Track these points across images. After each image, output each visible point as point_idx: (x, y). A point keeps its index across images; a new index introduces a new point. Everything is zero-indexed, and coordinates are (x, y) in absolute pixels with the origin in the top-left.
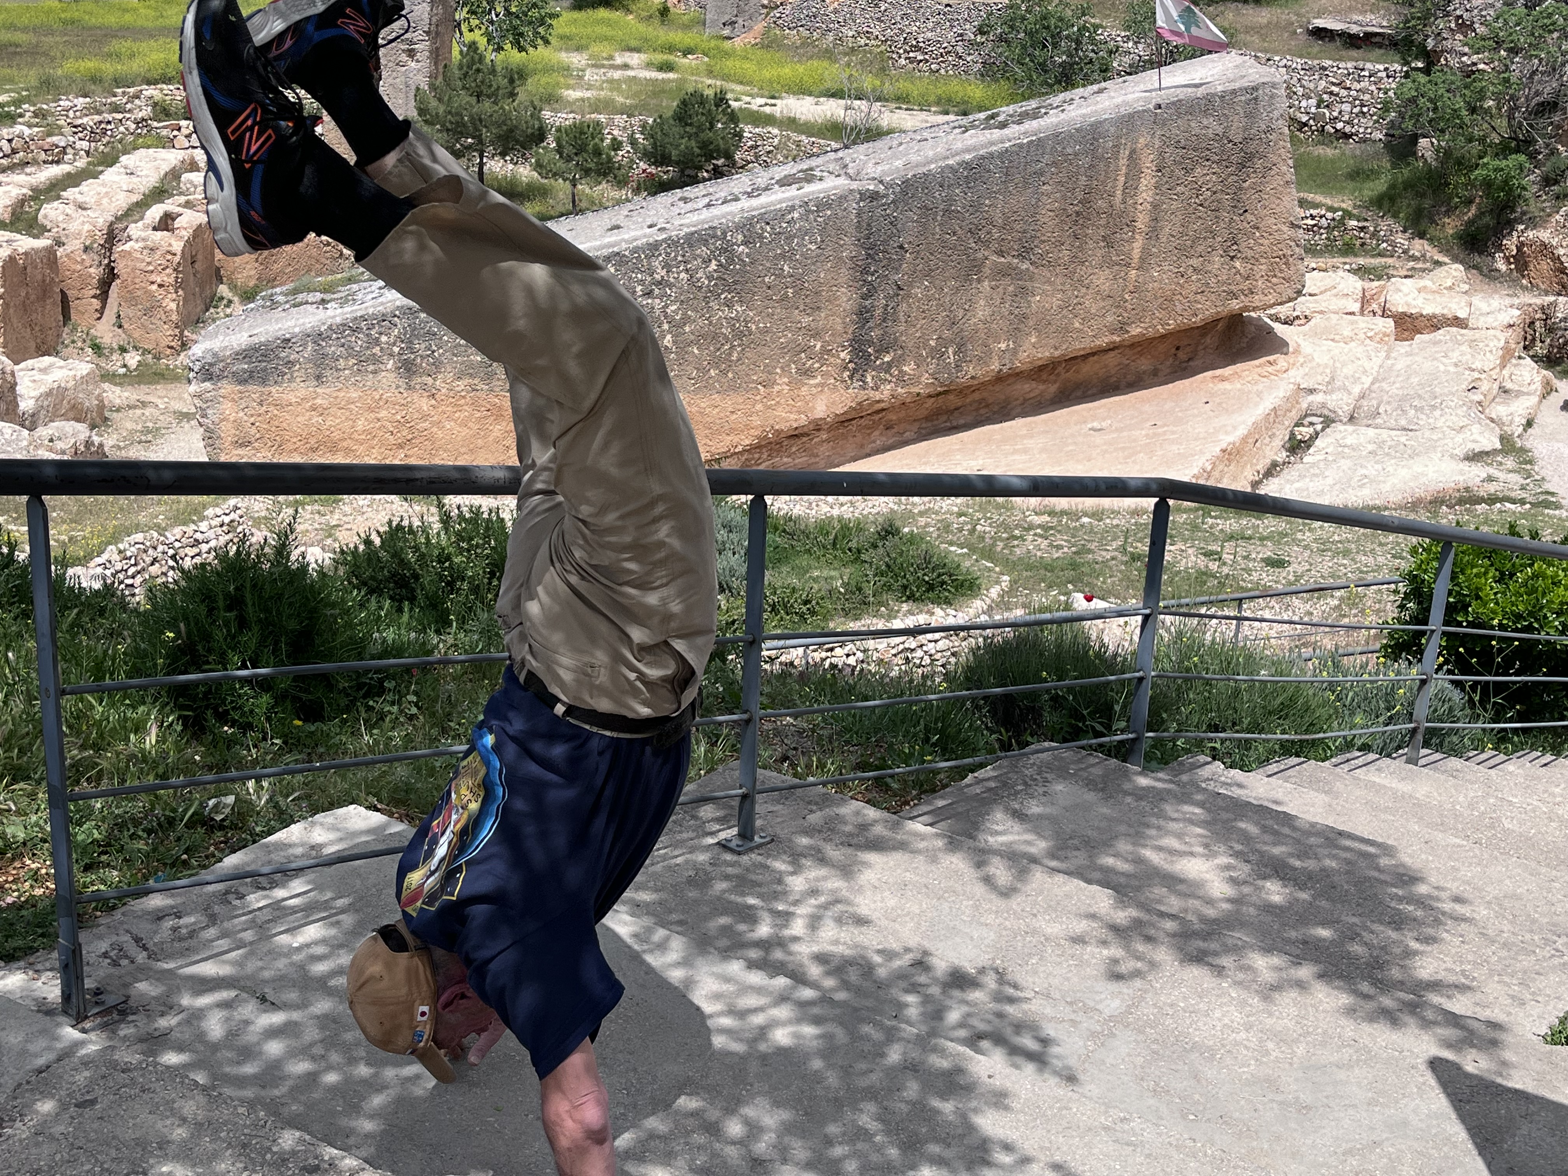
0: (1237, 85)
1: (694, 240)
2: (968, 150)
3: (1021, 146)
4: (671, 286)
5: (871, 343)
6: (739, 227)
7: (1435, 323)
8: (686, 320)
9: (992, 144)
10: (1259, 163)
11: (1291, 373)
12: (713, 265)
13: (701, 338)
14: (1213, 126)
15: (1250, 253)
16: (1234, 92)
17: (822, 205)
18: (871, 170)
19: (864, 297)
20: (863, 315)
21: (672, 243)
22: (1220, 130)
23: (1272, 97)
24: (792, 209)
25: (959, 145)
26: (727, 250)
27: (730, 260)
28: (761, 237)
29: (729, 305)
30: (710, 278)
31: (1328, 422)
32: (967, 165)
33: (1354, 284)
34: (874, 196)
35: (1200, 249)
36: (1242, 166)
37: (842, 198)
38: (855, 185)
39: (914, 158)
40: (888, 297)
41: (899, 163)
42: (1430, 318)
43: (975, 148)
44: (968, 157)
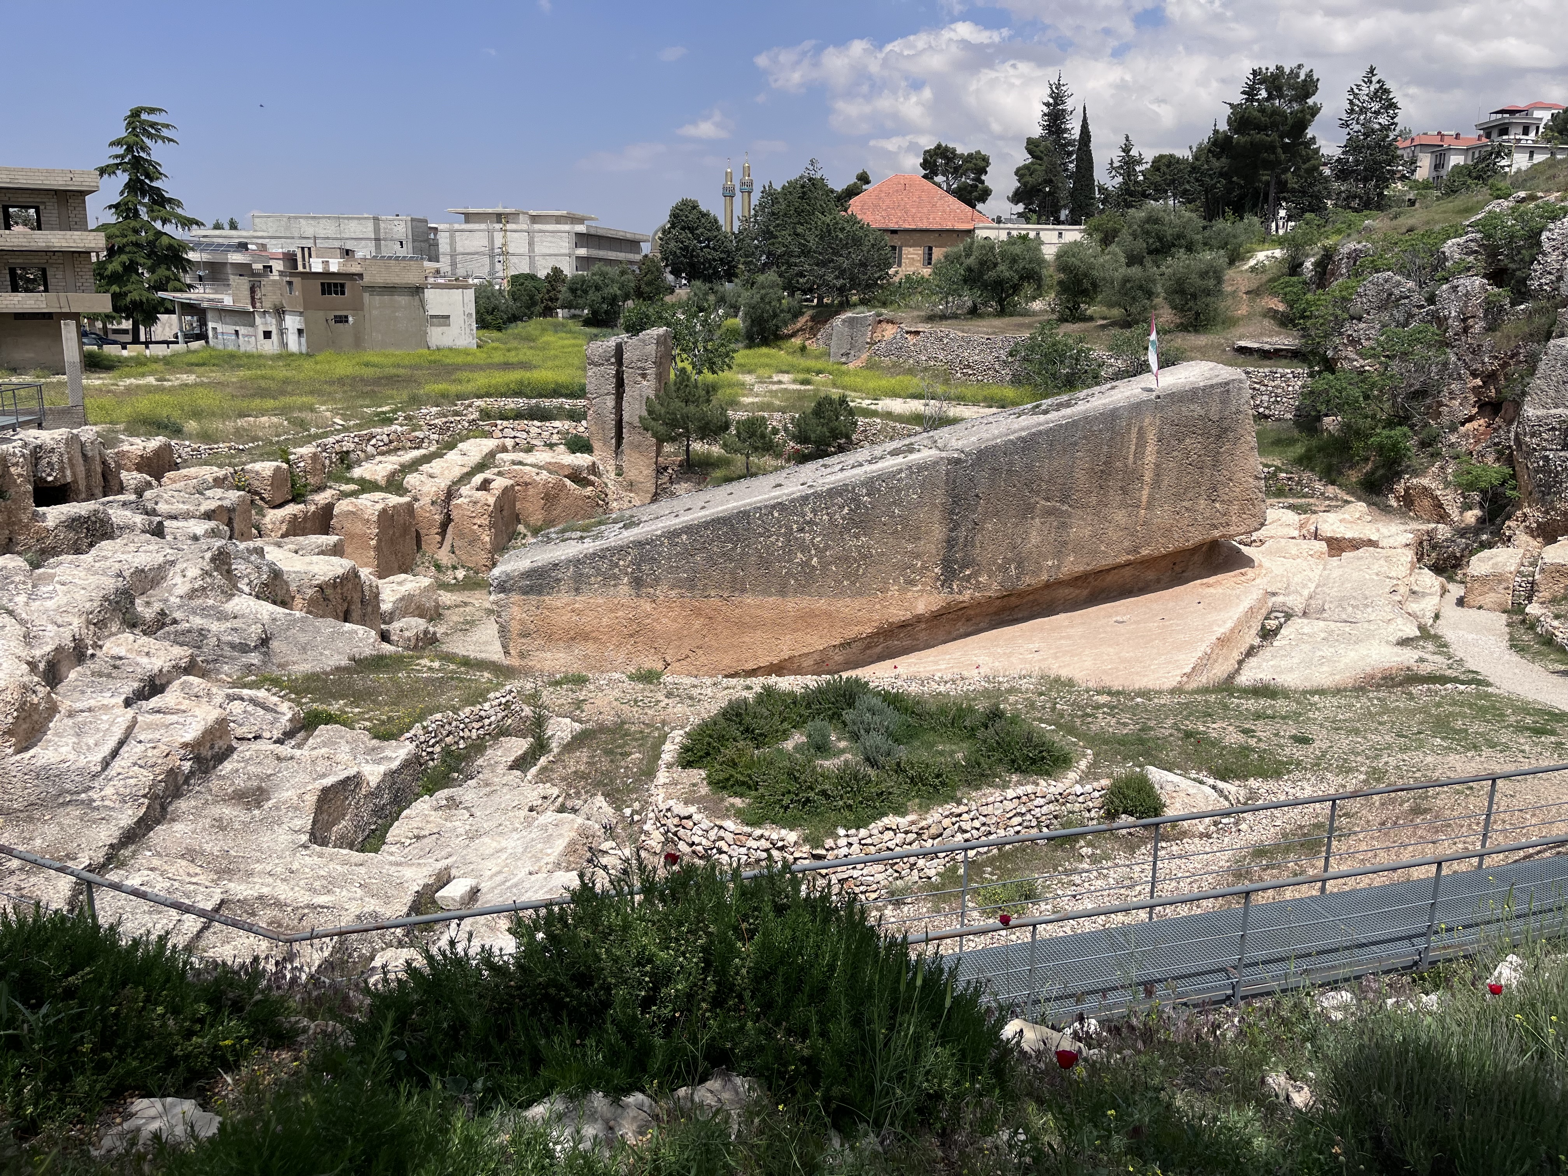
0: (1214, 381)
1: (833, 493)
2: (1023, 429)
3: (1061, 426)
4: (817, 525)
5: (956, 563)
6: (863, 484)
7: (1355, 545)
8: (827, 547)
9: (1040, 424)
10: (1231, 435)
11: (1258, 581)
12: (846, 510)
13: (838, 560)
14: (1197, 410)
15: (1226, 498)
16: (1212, 386)
17: (922, 468)
18: (954, 444)
19: (952, 530)
20: (950, 543)
21: (817, 495)
22: (1202, 413)
23: (1240, 389)
24: (901, 471)
25: (1016, 426)
26: (856, 499)
27: (858, 507)
28: (879, 490)
29: (857, 536)
30: (844, 518)
31: (1288, 616)
32: (1023, 439)
33: (1291, 517)
34: (958, 461)
35: (1190, 495)
36: (1219, 437)
37: (936, 463)
38: (944, 454)
39: (985, 436)
40: (967, 530)
41: (974, 439)
42: (1350, 540)
43: (1028, 428)
44: (1024, 434)
